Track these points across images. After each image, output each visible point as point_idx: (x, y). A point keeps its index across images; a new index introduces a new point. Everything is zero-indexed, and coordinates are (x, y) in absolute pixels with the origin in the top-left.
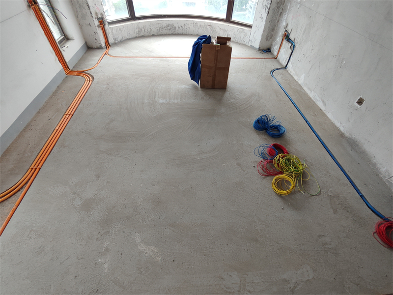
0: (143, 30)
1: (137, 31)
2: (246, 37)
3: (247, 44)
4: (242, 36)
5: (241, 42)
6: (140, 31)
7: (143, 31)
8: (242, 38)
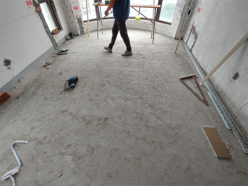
3: (168, 35)
4: (165, 30)
5: (164, 34)
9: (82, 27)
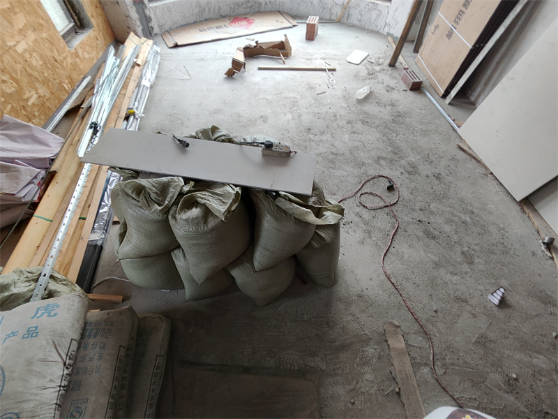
0: (207, 9)
1: (196, 10)
2: (381, 17)
3: (381, 31)
4: (374, 16)
5: (371, 28)
6: (202, 11)
7: (207, 11)
8: (373, 19)
9: (145, 16)
